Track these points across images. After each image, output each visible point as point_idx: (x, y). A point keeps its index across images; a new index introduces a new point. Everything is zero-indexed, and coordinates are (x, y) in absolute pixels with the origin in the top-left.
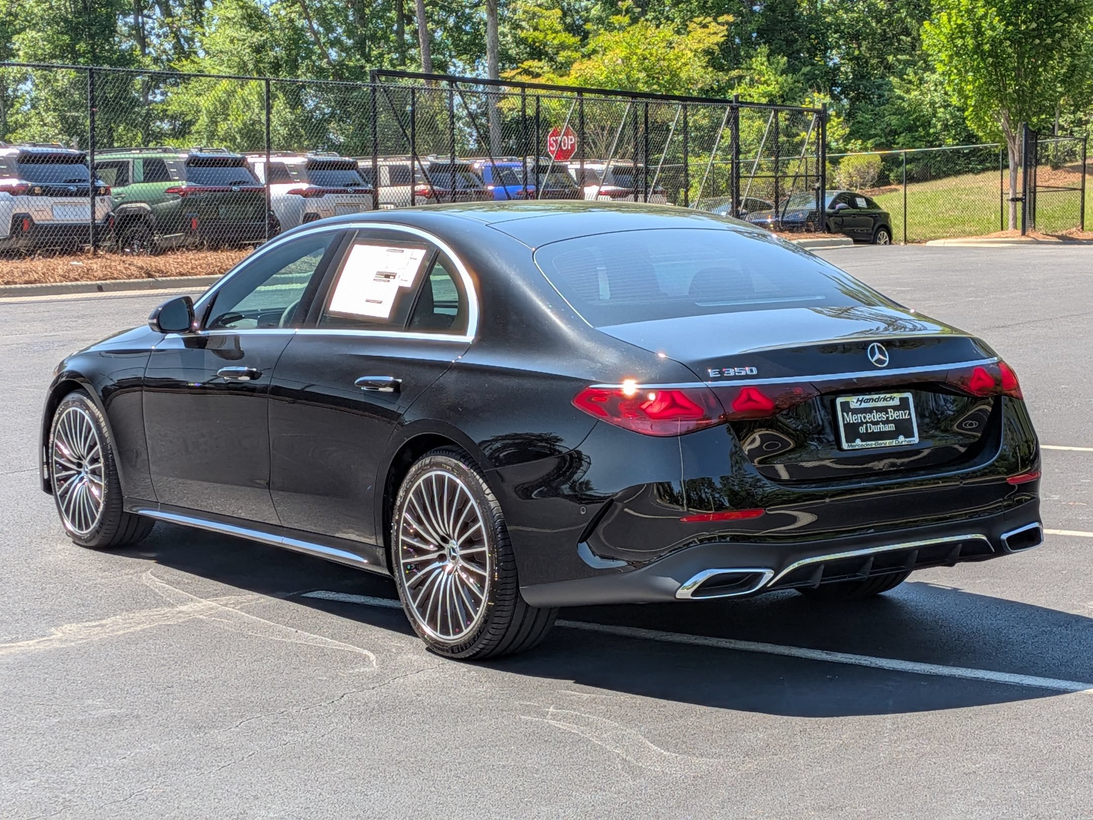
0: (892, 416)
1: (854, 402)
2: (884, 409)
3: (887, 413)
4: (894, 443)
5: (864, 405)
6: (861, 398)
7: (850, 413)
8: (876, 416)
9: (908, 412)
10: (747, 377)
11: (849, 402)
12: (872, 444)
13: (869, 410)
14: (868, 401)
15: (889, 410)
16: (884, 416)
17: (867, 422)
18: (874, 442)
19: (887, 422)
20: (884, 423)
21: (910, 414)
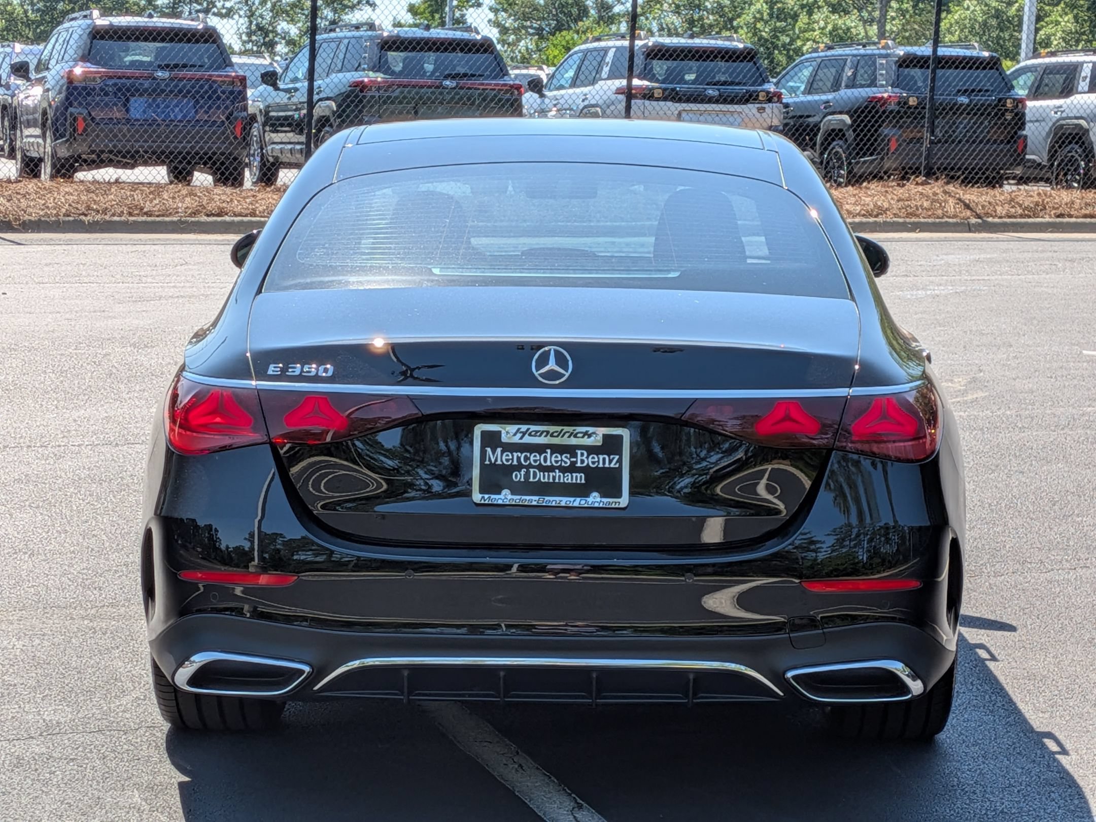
0: (582, 462)
1: (509, 432)
2: (571, 450)
3: (575, 456)
4: (577, 502)
5: (527, 439)
6: (524, 428)
7: (499, 450)
8: (551, 459)
9: (617, 457)
10: (316, 379)
11: (500, 432)
12: (534, 500)
13: (540, 449)
14: (537, 434)
15: (579, 452)
16: (566, 460)
17: (530, 466)
18: (536, 498)
19: (572, 469)
20: (563, 470)
21: (620, 461)
